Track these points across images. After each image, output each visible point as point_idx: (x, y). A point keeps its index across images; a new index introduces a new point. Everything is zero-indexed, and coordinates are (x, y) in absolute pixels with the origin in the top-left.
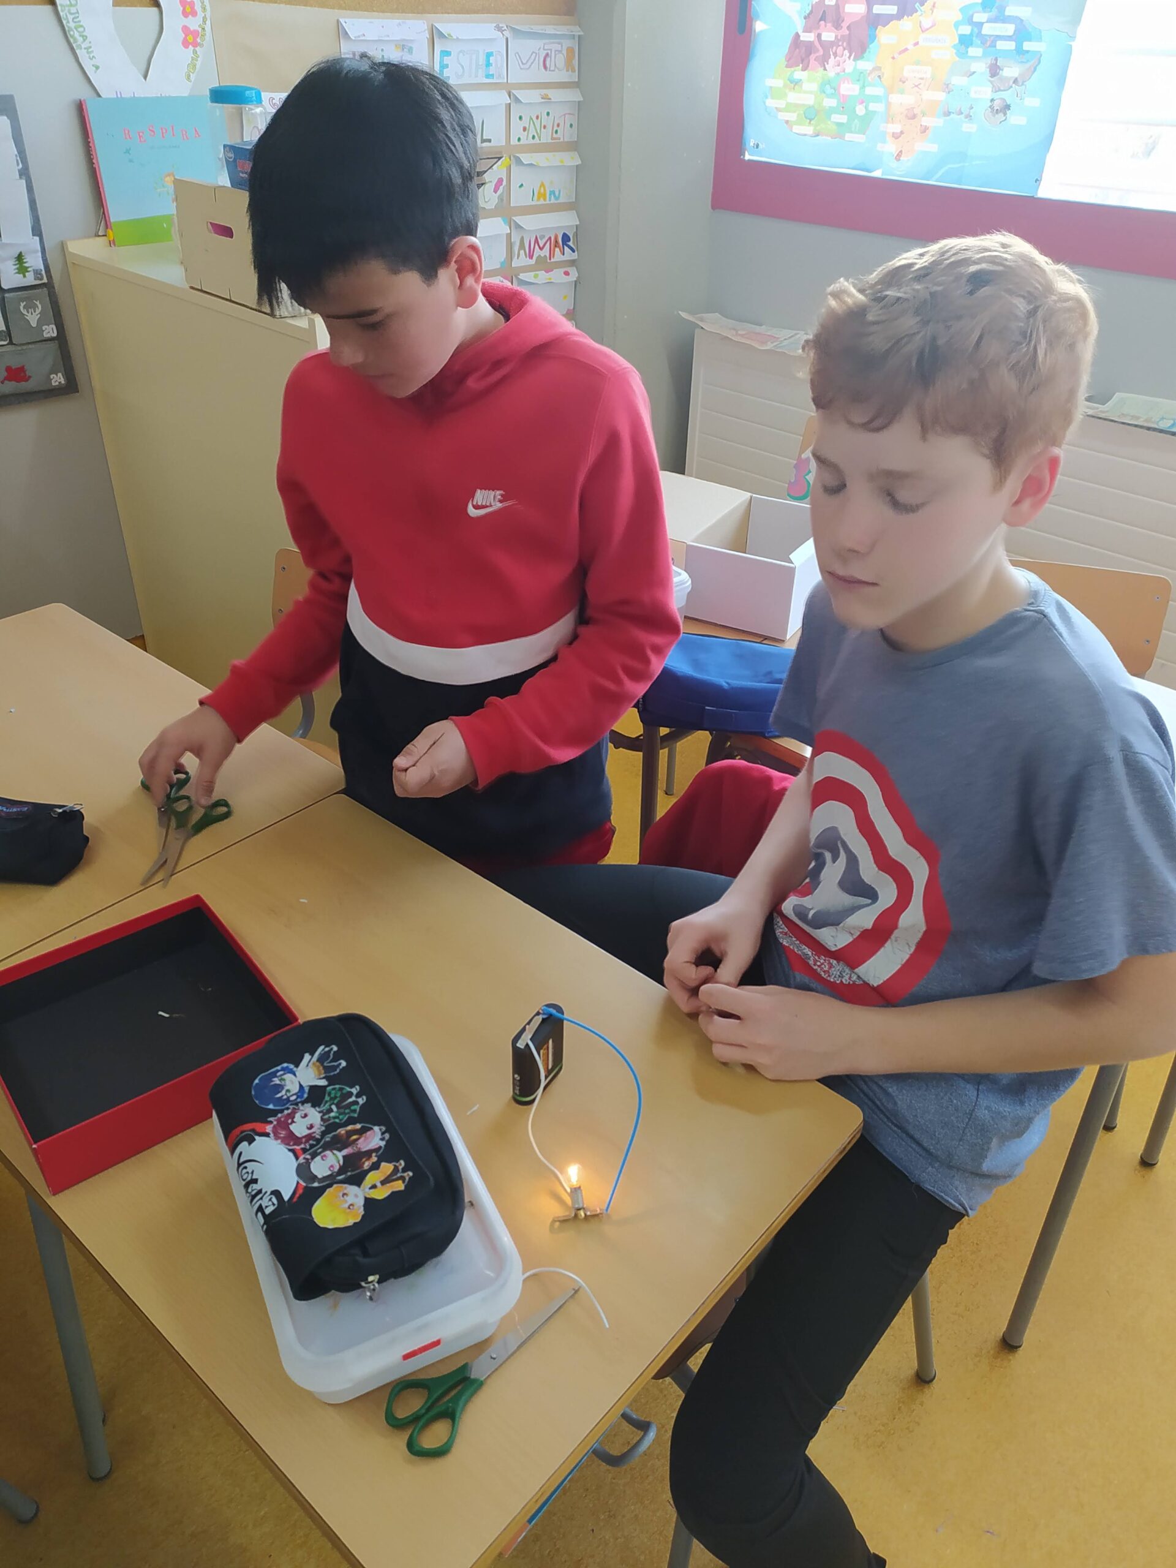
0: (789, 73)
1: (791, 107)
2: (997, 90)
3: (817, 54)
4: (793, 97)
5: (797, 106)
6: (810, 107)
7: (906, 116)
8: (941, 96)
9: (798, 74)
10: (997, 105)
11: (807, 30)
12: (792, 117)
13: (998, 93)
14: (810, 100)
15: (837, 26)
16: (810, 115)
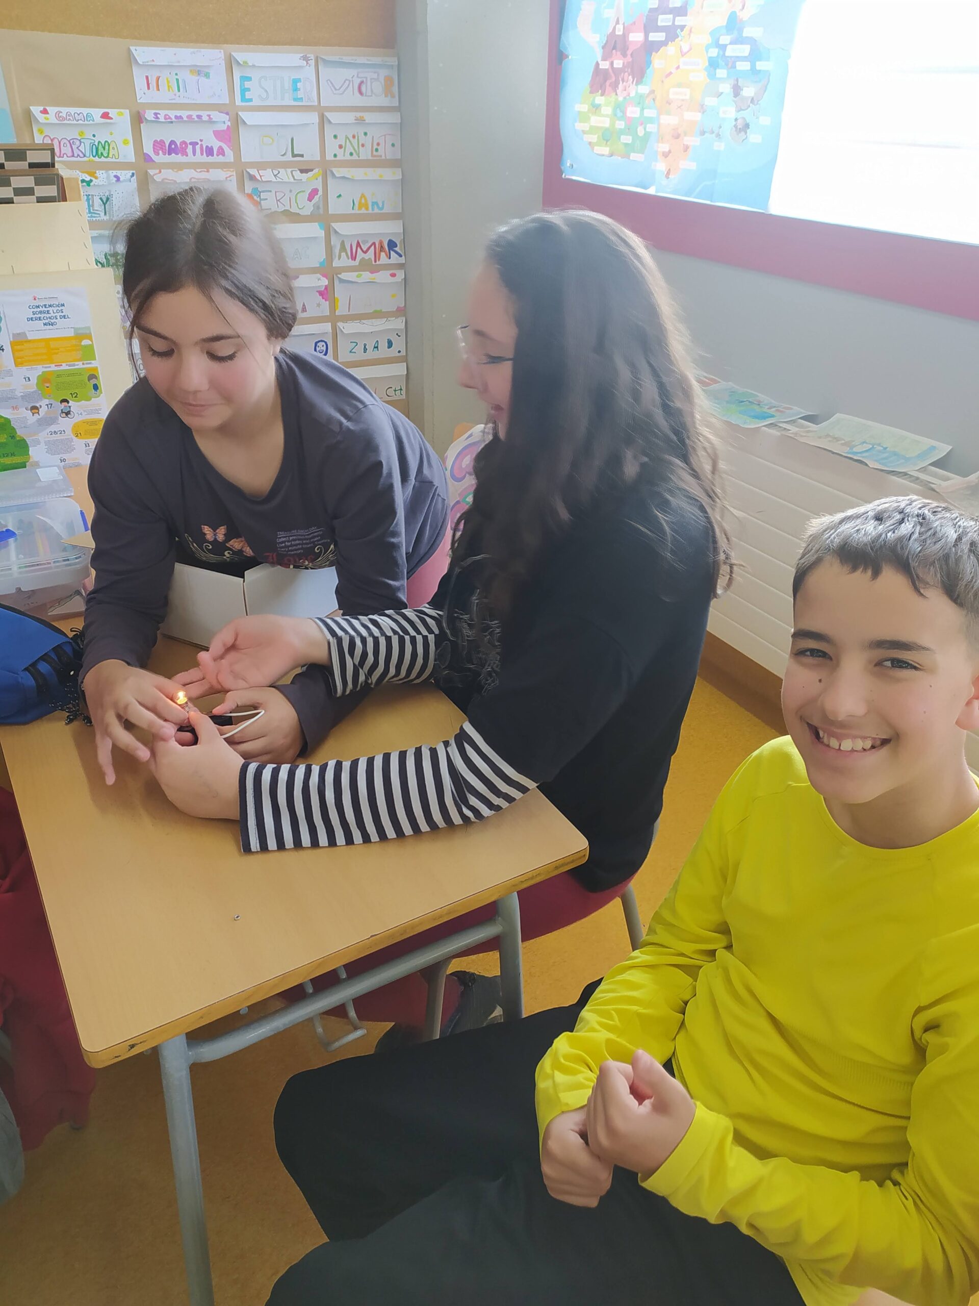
0: (591, 99)
1: (593, 130)
2: (739, 110)
3: (610, 81)
4: (595, 120)
5: (598, 128)
6: (607, 129)
7: (673, 136)
8: (697, 116)
9: (599, 99)
10: (740, 124)
11: (604, 59)
12: (594, 138)
13: (740, 112)
14: (606, 123)
15: (624, 55)
16: (607, 136)
